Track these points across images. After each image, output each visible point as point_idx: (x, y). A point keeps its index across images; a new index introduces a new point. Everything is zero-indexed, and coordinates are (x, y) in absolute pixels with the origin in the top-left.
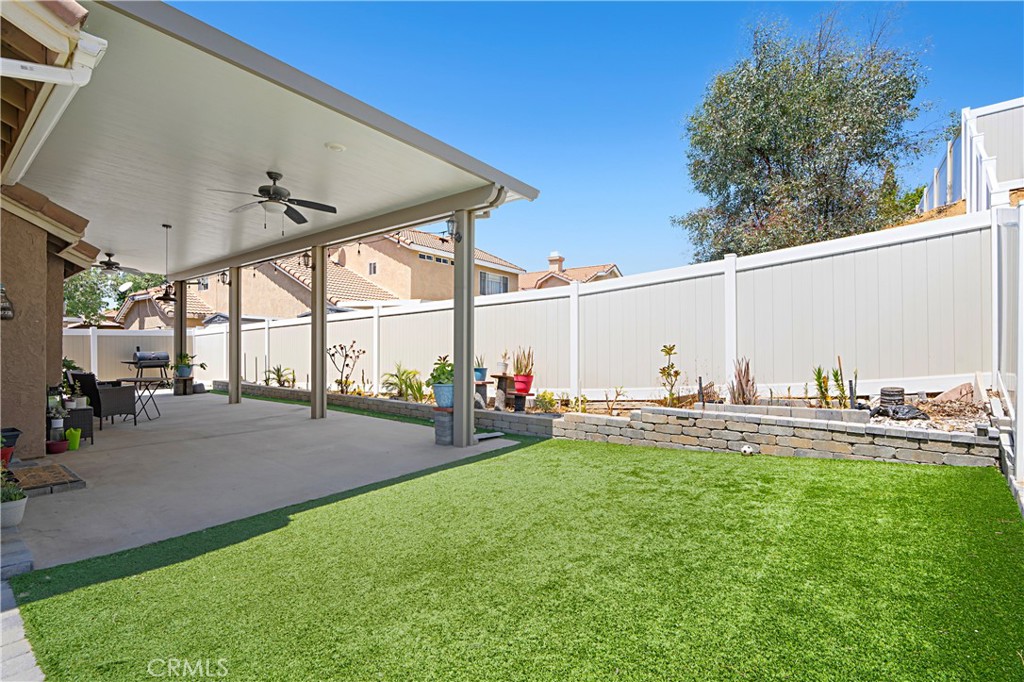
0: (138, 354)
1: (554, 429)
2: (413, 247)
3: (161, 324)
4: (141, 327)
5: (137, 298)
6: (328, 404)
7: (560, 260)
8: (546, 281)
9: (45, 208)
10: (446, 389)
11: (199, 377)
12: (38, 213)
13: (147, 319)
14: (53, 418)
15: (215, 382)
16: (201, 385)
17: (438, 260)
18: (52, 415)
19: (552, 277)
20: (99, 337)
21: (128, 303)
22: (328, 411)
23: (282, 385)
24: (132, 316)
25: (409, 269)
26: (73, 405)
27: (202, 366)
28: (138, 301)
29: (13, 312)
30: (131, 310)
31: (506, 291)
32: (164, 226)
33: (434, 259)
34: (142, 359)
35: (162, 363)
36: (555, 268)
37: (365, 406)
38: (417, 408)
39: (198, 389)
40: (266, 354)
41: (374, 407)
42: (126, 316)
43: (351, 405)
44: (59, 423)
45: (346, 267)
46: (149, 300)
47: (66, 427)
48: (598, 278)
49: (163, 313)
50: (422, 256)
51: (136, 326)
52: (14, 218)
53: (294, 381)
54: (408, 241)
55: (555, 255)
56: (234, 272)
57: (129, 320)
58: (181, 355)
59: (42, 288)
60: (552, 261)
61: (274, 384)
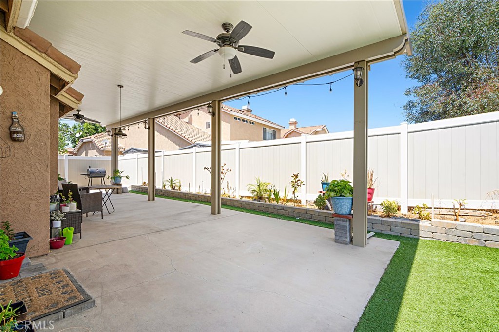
0: (90, 170)
1: (420, 232)
2: (232, 113)
3: (97, 154)
4: (87, 155)
5: (84, 141)
6: (222, 204)
7: (295, 123)
8: (290, 134)
9: (49, 51)
10: (348, 200)
11: (126, 184)
12: (44, 55)
13: (89, 151)
14: (53, 220)
15: (132, 186)
16: (126, 188)
17: (243, 121)
18: (53, 218)
19: (294, 131)
20: (69, 160)
21: (79, 144)
22: (222, 209)
23: (174, 189)
24: (81, 150)
25: (230, 125)
26: (67, 209)
27: (127, 177)
28: (85, 142)
29: (24, 136)
30: (81, 147)
31: (275, 138)
32: (119, 86)
33: (241, 120)
34: (92, 172)
35: (102, 174)
36: (292, 127)
37: (240, 205)
38: (283, 208)
39: (125, 191)
40: (162, 170)
41: (247, 206)
42: (79, 150)
43: (228, 204)
44: (58, 224)
45: (193, 124)
46: (91, 141)
47: (63, 227)
48: (316, 133)
49: (98, 148)
50: (235, 118)
51: (84, 154)
52: (25, 57)
53: (180, 186)
54: (230, 110)
55: (293, 120)
56: (151, 121)
57: (80, 152)
58: (115, 171)
59: (47, 117)
60: (291, 124)
61: (170, 189)
